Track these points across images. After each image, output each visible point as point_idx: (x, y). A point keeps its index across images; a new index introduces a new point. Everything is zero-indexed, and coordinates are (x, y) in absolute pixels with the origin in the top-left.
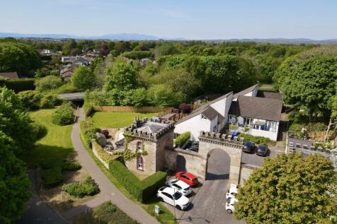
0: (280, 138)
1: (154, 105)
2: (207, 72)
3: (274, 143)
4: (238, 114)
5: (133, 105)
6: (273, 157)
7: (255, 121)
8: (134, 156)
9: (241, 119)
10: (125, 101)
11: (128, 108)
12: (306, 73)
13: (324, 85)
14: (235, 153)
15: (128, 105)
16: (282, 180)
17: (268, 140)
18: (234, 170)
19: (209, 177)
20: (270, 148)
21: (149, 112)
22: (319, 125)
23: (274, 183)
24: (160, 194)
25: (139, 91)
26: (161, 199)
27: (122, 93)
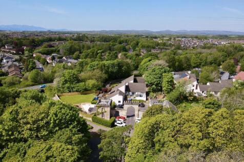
0: (147, 99)
1: (90, 90)
2: (110, 70)
3: (145, 102)
4: (129, 91)
5: (80, 91)
6: (146, 107)
7: (136, 93)
8: (101, 113)
9: (131, 93)
10: (74, 90)
11: (77, 93)
12: (154, 73)
13: (160, 78)
14: (136, 107)
15: (77, 91)
16: (153, 111)
17: (143, 101)
18: (136, 113)
19: (128, 117)
20: (145, 104)
21: (88, 94)
22: (160, 93)
23: (151, 112)
24: (116, 124)
25: (82, 84)
26: (116, 125)
27: (72, 86)
